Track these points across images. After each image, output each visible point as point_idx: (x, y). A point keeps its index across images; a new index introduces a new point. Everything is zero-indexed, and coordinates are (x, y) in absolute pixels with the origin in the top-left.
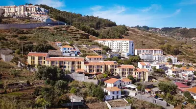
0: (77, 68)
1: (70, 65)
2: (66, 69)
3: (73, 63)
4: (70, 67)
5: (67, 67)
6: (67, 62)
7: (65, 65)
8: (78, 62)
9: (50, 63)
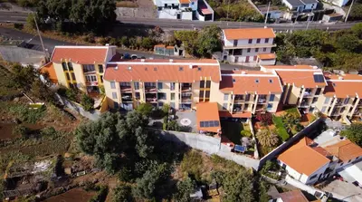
0: (197, 99)
1: (177, 91)
2: (167, 101)
3: (186, 86)
4: (177, 96)
5: (168, 96)
6: (169, 85)
7: (163, 91)
8: (202, 82)
9: (117, 85)
